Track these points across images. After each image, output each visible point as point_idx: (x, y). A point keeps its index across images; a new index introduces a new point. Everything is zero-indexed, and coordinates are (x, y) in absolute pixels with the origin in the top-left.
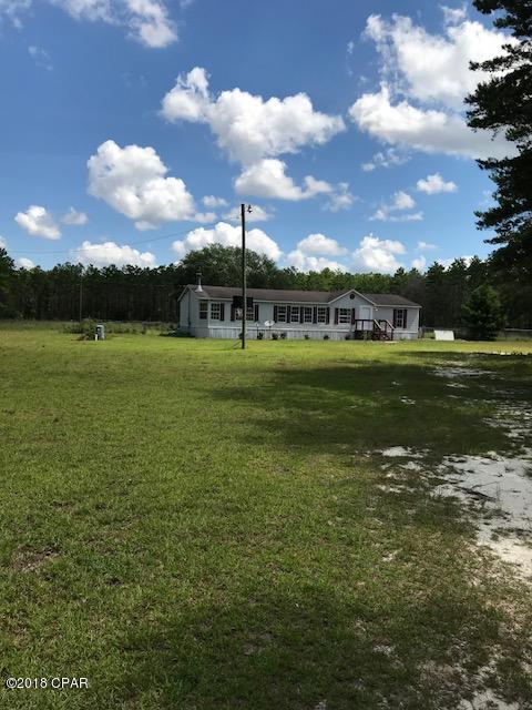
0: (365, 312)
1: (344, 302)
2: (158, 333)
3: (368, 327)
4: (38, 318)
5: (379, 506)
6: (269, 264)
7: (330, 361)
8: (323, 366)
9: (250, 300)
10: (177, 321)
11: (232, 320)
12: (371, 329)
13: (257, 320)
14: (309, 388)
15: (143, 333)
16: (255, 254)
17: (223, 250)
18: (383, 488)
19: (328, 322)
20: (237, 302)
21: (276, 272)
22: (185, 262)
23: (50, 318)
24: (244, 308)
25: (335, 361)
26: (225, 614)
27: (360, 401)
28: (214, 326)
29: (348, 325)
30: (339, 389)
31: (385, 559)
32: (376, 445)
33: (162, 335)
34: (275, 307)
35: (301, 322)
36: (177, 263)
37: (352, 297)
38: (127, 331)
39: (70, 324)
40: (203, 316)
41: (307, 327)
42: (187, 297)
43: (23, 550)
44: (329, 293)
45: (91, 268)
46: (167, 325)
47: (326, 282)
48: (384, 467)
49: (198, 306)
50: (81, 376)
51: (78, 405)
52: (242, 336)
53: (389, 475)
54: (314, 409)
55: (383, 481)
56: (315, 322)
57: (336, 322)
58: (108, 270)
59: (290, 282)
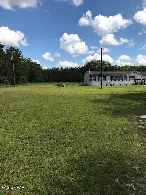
0: (138, 77)
1: (132, 74)
2: (79, 85)
3: (139, 81)
4: (49, 82)
5: (138, 131)
6: (109, 64)
7: (127, 91)
8: (125, 93)
9: (103, 75)
10: (84, 82)
11: (99, 81)
12: (140, 82)
13: (106, 80)
14: (120, 99)
15: (75, 85)
16: (105, 62)
17: (96, 61)
18: (139, 126)
19: (127, 80)
20: (100, 76)
21: (111, 66)
22: (86, 65)
23: (51, 82)
24: (102, 77)
25: (128, 91)
26: (93, 156)
27: (135, 103)
28: (93, 83)
29: (133, 81)
30: (129, 99)
31: (138, 145)
32: (139, 115)
33: (80, 85)
34: (111, 77)
35: (119, 80)
36: (83, 66)
37: (134, 73)
38: (71, 85)
39: (57, 83)
40: (91, 80)
41: (121, 82)
42: (86, 75)
43: (45, 138)
44: (127, 72)
45: (61, 68)
46: (81, 83)
47: (127, 68)
48: (140, 121)
49: (89, 77)
50: (59, 96)
51: (58, 104)
52: (101, 85)
53: (141, 123)
54: (121, 105)
55: (140, 125)
56: (123, 80)
57: (129, 80)
58: (65, 68)
59: (116, 69)
